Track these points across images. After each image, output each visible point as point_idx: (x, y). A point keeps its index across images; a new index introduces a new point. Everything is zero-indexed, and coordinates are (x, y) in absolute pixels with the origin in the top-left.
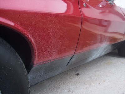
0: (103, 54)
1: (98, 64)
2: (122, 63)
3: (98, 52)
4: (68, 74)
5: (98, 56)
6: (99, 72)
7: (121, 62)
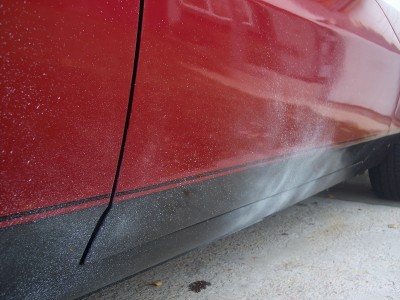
0: (308, 190)
1: (293, 236)
2: (390, 227)
3: (282, 182)
4: (154, 285)
5: (284, 199)
6: (296, 270)
7: (387, 224)
